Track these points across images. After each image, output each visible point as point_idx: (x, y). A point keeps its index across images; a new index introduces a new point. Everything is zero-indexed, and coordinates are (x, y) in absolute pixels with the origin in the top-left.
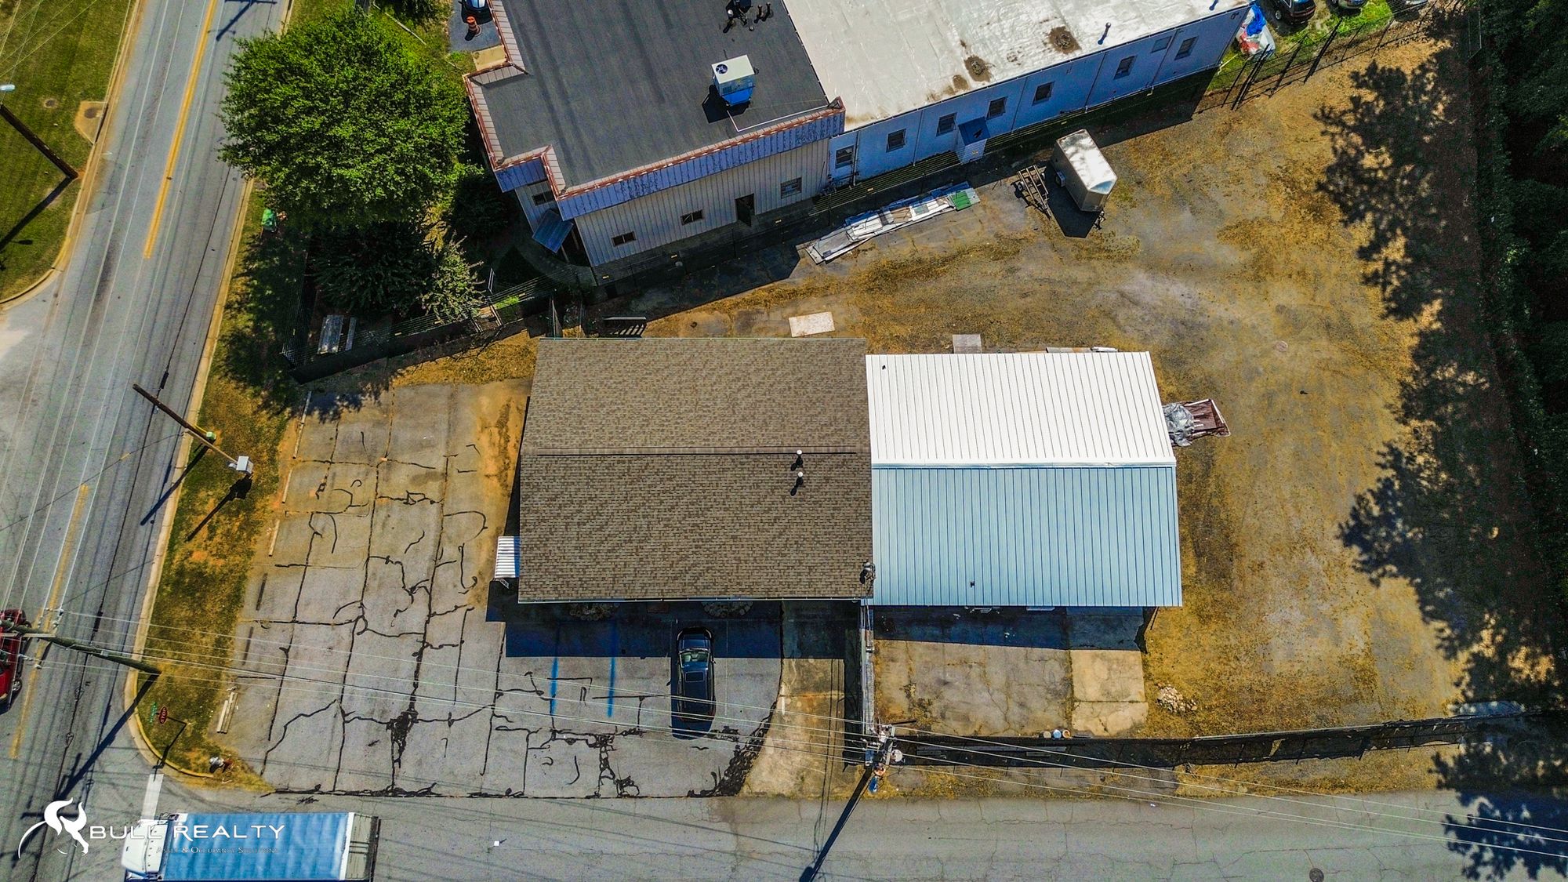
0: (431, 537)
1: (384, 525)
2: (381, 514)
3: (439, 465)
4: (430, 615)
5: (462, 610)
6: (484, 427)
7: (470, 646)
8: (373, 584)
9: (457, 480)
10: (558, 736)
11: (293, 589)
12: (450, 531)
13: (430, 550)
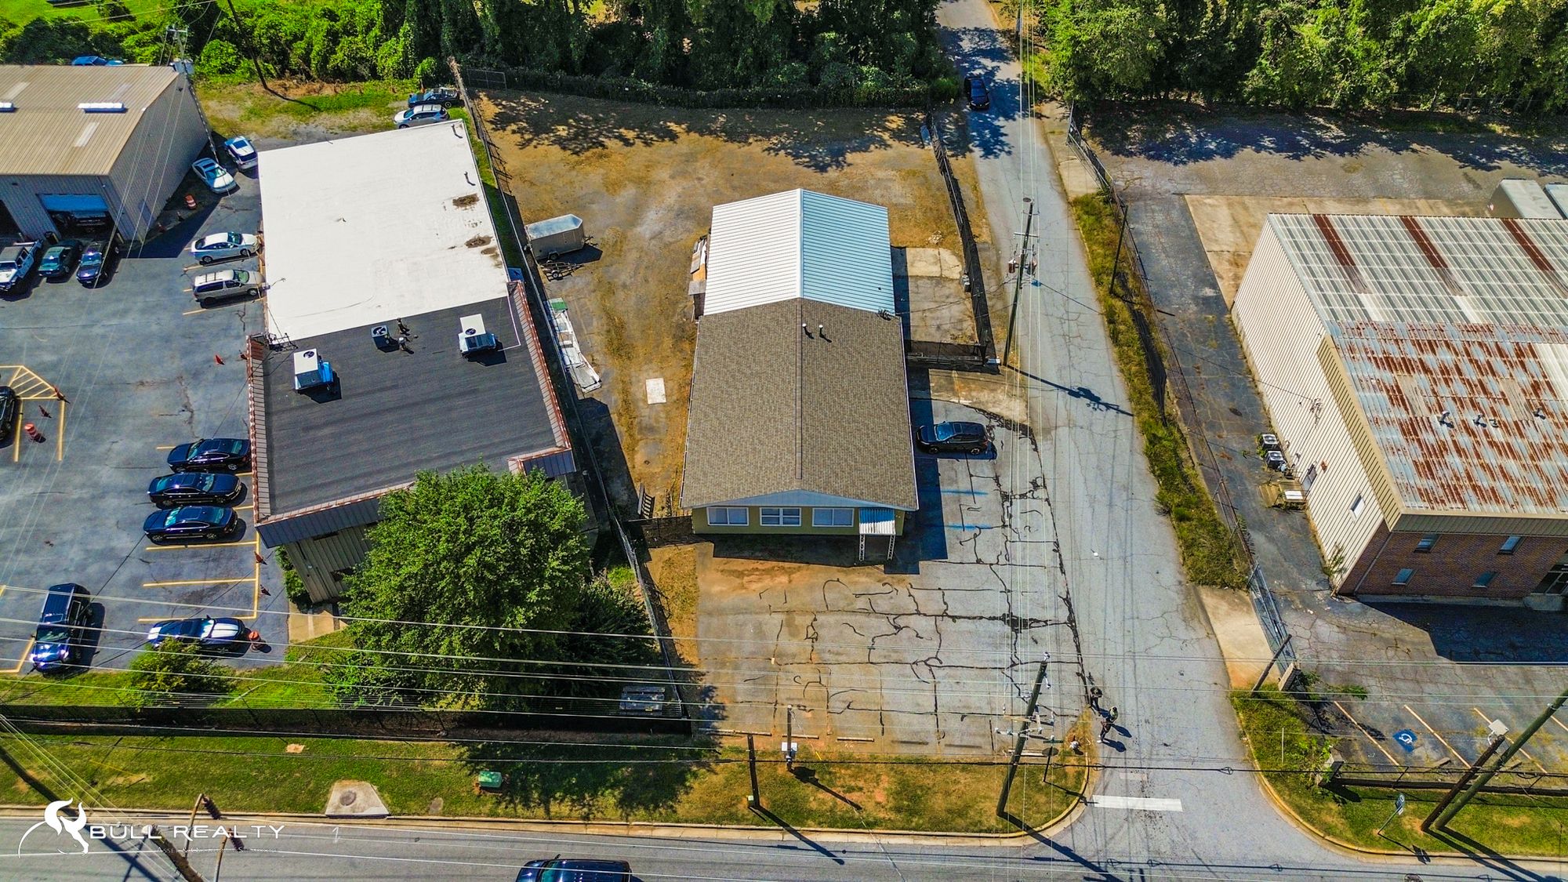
0: (847, 618)
1: (838, 654)
2: (827, 656)
3: (778, 618)
4: (919, 613)
5: (912, 592)
6: (743, 587)
7: (941, 584)
8: (894, 657)
9: (794, 602)
10: (1007, 523)
11: (905, 718)
12: (842, 604)
13: (861, 618)
